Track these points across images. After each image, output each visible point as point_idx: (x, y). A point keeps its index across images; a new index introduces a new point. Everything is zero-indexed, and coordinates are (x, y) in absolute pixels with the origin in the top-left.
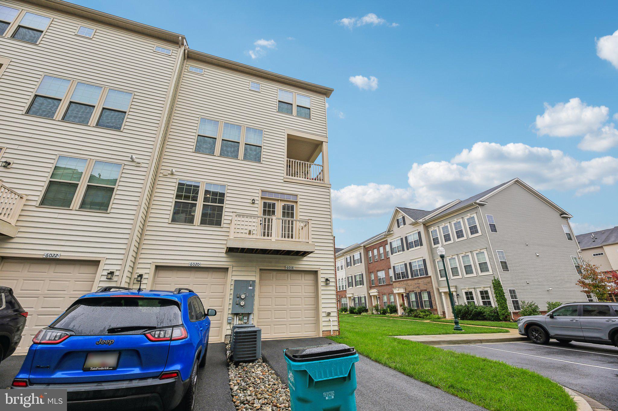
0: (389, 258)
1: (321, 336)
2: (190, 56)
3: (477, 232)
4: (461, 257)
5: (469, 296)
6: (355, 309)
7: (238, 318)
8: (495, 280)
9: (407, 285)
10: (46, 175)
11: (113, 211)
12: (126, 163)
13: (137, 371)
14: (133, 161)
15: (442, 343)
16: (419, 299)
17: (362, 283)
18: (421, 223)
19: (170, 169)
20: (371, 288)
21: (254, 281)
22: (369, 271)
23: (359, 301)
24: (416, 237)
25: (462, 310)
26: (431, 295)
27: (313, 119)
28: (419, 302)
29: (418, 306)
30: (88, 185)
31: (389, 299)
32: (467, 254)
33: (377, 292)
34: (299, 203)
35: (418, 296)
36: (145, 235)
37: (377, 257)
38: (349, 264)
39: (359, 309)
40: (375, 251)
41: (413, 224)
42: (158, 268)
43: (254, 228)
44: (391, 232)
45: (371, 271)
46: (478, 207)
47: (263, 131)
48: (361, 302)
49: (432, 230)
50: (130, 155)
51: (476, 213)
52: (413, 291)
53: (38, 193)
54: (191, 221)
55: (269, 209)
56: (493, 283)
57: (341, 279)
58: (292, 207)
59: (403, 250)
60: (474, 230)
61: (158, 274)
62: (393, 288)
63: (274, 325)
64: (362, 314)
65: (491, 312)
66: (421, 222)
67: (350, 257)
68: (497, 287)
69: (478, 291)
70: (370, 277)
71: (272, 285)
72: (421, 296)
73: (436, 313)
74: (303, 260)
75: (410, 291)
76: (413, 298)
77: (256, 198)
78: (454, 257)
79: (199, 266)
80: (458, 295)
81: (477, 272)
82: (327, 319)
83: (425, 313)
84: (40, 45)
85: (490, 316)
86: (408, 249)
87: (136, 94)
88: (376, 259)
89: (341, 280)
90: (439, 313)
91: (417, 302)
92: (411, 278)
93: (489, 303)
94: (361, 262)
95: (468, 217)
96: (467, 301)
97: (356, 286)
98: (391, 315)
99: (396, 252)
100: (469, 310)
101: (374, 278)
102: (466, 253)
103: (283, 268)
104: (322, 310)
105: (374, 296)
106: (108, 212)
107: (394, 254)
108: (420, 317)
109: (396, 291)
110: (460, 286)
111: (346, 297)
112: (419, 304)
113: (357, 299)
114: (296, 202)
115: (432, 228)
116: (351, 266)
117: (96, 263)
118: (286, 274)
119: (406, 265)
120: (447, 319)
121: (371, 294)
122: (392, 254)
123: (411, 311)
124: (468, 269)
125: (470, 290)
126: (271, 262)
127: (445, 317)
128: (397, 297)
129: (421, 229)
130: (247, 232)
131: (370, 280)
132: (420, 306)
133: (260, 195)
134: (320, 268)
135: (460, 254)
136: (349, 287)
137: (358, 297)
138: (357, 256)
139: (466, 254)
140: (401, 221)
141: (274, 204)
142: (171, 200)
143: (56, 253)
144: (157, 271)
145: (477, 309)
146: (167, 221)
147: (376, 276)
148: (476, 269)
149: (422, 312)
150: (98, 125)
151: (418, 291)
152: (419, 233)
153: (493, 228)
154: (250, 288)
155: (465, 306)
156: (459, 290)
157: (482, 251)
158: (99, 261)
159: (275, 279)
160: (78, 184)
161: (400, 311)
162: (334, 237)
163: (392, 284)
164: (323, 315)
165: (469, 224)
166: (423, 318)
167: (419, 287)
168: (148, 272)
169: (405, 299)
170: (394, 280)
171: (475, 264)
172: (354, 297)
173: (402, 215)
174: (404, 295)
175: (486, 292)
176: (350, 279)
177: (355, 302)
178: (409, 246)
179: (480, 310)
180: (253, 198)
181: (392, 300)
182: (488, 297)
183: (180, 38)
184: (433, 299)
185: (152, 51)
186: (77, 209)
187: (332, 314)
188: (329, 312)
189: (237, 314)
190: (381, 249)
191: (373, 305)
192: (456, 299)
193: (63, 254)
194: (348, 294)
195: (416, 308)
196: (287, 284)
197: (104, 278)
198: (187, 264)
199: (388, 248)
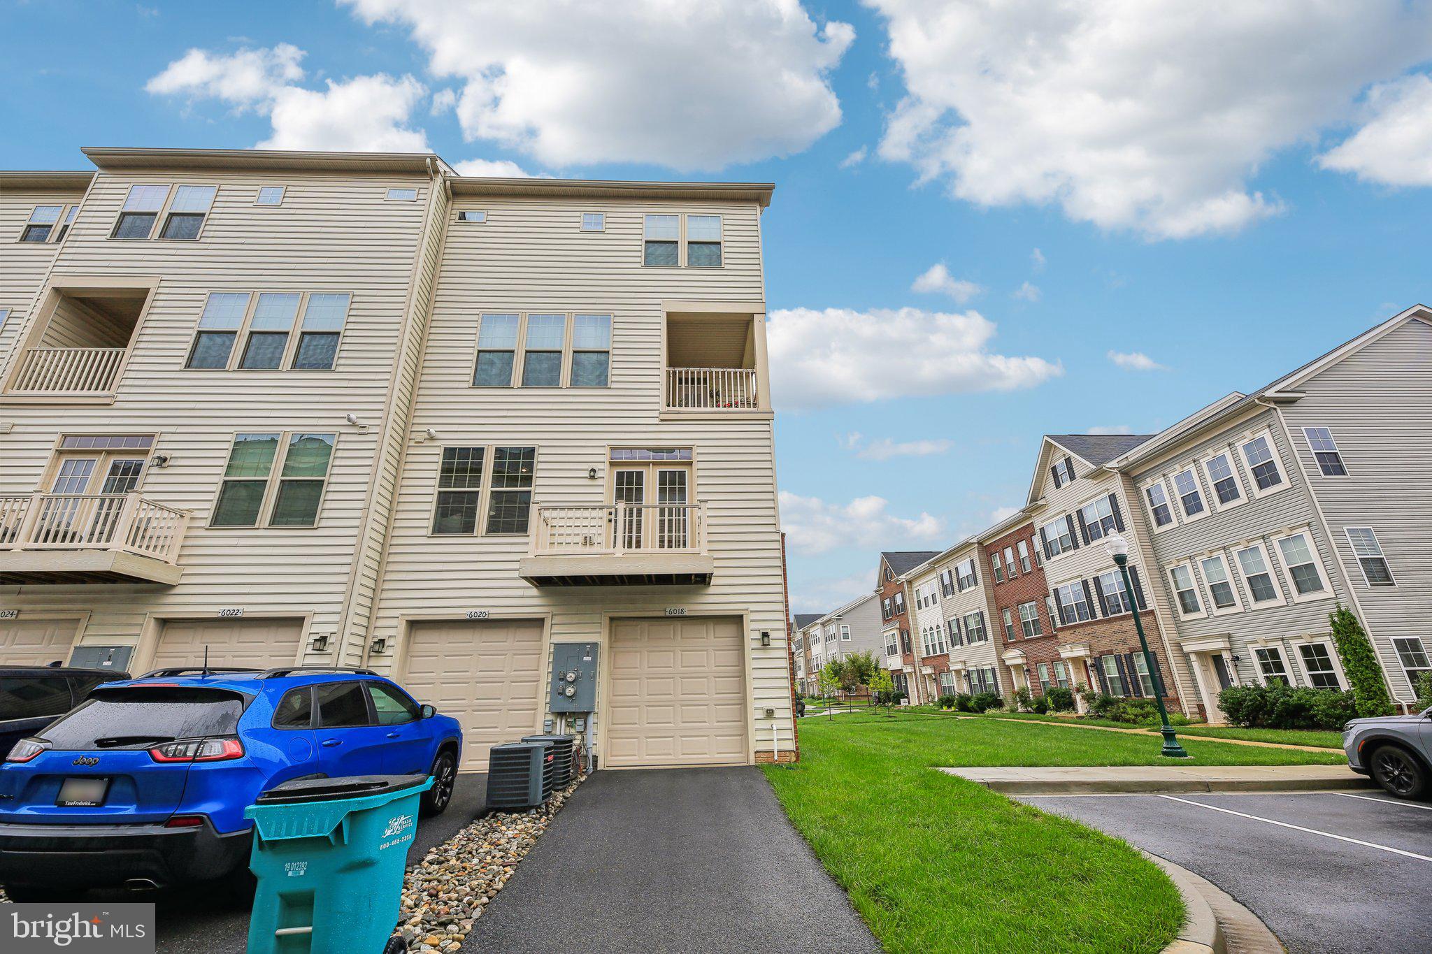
0: (1042, 569)
1: (752, 763)
2: (458, 191)
3: (1276, 480)
4: (1235, 555)
5: (1271, 660)
6: (969, 699)
7: (563, 721)
8: (1342, 614)
9: (1093, 635)
10: (218, 470)
11: (323, 523)
12: (343, 430)
13: (131, 810)
14: (354, 425)
15: (1074, 788)
16: (1126, 671)
17: (982, 634)
18: (1116, 471)
19: (425, 428)
20: (1006, 646)
21: (595, 645)
22: (999, 606)
23: (980, 681)
24: (1106, 510)
25: (1245, 700)
26: (1160, 662)
27: (727, 267)
28: (1129, 680)
29: (1126, 690)
30: (282, 481)
31: (1053, 674)
32: (1253, 544)
33: (1022, 657)
34: (695, 466)
35: (1125, 665)
36: (385, 563)
37: (1013, 569)
38: (949, 589)
39: (978, 699)
40: (1009, 553)
41: (1094, 475)
42: (415, 625)
43: (593, 531)
44: (1040, 503)
45: (1003, 604)
46: (1275, 409)
47: (612, 317)
48: (985, 681)
49: (1148, 486)
50: (344, 414)
51: (1269, 426)
52: (1110, 652)
53: (207, 505)
54: (468, 528)
55: (628, 486)
56: (1334, 623)
57: (935, 628)
58: (682, 475)
59: (1076, 546)
60: (1266, 475)
61: (415, 637)
62: (1059, 644)
63: (647, 738)
64: (986, 712)
65: (1334, 705)
66: (1114, 468)
67: (950, 572)
68: (1346, 633)
69: (1295, 646)
70: (1002, 619)
71: (640, 652)
72: (1132, 663)
73: (1176, 708)
74: (703, 592)
75: (1102, 653)
76: (1112, 670)
77: (596, 466)
78: (1215, 555)
79: (486, 617)
80: (1236, 659)
81: (1287, 595)
82: (765, 724)
83: (1142, 708)
84: (201, 241)
85: (1331, 717)
86: (1087, 542)
87: (356, 292)
88: (1013, 574)
89: (935, 631)
90: (1186, 709)
91: (1123, 681)
92: (1102, 618)
93: (1332, 680)
94: (976, 584)
95: (1245, 441)
96: (1265, 675)
97: (969, 643)
98: (1058, 714)
99: (1058, 553)
100: (1266, 701)
101: (1010, 621)
102: (1248, 541)
103: (662, 614)
104: (752, 704)
105: (1017, 667)
106: (315, 526)
107: (1053, 559)
108: (1127, 721)
109: (1065, 653)
110: (1241, 635)
111: (949, 671)
112: (1130, 686)
113: (975, 676)
114: (690, 464)
115: (1148, 480)
116: (953, 593)
117: (297, 622)
118: (672, 626)
119: (1085, 583)
120: (1211, 726)
121: (1008, 663)
122: (1048, 558)
123: (1106, 703)
124: (1260, 587)
125: (1272, 645)
126: (633, 602)
127: (1205, 720)
128: (1071, 667)
129: (1117, 485)
130: (580, 539)
131: (1002, 626)
132: (1131, 690)
133: (607, 459)
134: (747, 610)
135: (1233, 545)
136: (953, 646)
137: (978, 671)
138: (965, 570)
139: (1251, 544)
140: (1062, 469)
141: (640, 474)
142: (430, 490)
143: (236, 607)
144: (413, 631)
145: (1291, 697)
146: (424, 532)
147: (1017, 618)
148: (1283, 585)
149: (1133, 706)
150: (295, 365)
151: (1123, 650)
152: (1113, 498)
153: (1332, 464)
154: (586, 659)
155: (1254, 690)
156: (1238, 644)
157: (1296, 532)
158: (303, 618)
159: (647, 637)
160: (266, 481)
161: (1082, 707)
162: (783, 535)
163: (1056, 635)
164: (757, 717)
165: (1252, 460)
166: (1135, 722)
167: (1124, 641)
168: (394, 632)
169: (1091, 673)
170: (1059, 625)
171: (1277, 570)
172: (968, 671)
173: (1064, 455)
174: (1089, 662)
175: (1321, 649)
176: (954, 625)
177: (970, 682)
178: (1091, 533)
179: (1300, 699)
180: (589, 466)
181: (1063, 677)
182: (1327, 665)
183: (428, 160)
184: (1164, 672)
185: (382, 201)
186: (266, 526)
187: (777, 714)
188: (770, 708)
189: (561, 715)
190: (1023, 546)
191: (1016, 689)
192: (1231, 671)
193: (247, 608)
194: (952, 663)
195: (1121, 697)
196: (672, 649)
197: (310, 650)
198: (463, 614)
199: (1037, 540)
